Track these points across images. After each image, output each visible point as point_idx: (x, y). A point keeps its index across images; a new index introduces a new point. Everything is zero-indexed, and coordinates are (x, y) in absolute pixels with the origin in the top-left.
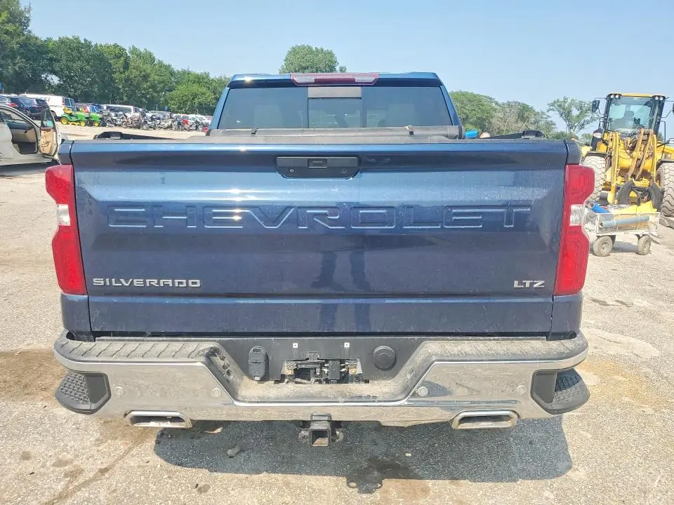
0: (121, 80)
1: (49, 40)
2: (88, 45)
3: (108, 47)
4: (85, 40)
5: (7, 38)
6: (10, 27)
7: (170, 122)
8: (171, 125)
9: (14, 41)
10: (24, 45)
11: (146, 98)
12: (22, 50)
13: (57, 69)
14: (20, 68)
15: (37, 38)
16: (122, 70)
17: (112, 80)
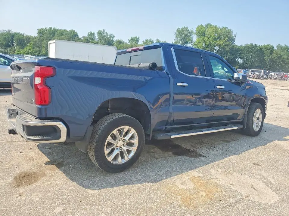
0: (267, 59)
1: (241, 46)
2: (256, 46)
3: (265, 46)
4: (255, 44)
5: (226, 47)
6: (227, 43)
7: (276, 76)
8: (277, 77)
9: (228, 48)
10: (231, 49)
11: (278, 66)
12: (230, 51)
13: (242, 57)
14: (228, 58)
15: (237, 46)
16: (269, 55)
17: (264, 59)
